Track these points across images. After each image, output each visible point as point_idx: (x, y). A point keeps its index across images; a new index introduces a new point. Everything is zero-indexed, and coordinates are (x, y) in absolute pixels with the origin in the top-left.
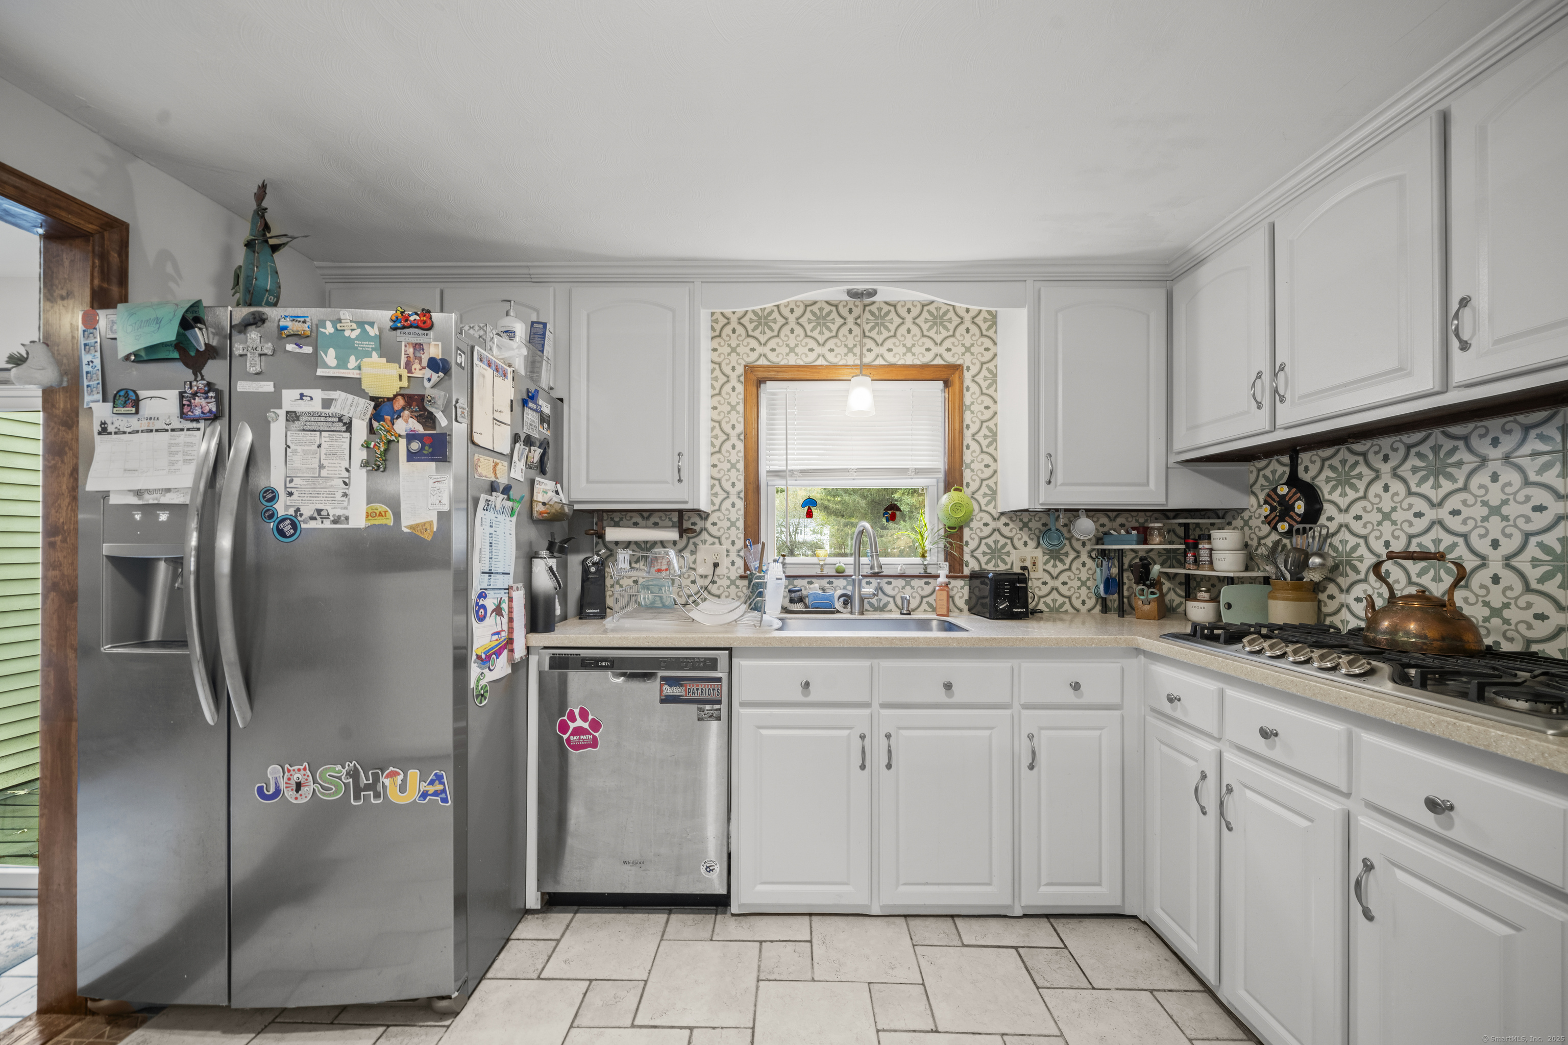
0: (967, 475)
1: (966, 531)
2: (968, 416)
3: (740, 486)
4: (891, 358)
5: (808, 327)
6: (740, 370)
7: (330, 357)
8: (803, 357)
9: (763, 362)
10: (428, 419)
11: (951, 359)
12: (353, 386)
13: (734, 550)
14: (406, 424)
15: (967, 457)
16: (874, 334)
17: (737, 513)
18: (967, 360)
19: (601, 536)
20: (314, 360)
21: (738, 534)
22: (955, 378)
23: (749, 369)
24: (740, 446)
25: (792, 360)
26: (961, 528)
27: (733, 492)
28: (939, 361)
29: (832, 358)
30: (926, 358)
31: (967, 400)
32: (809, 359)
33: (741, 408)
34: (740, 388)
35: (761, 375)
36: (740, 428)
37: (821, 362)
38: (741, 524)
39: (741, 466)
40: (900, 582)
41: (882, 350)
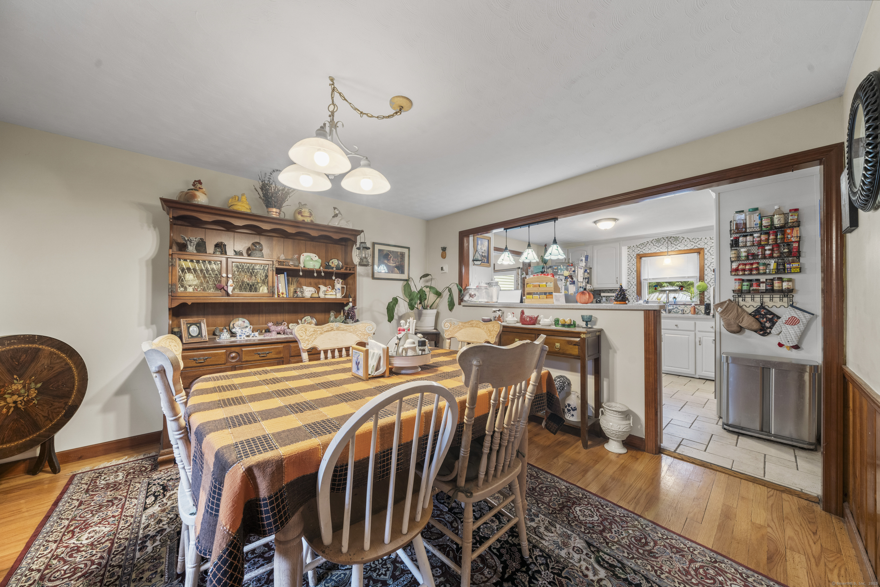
0: (706, 277)
1: (706, 293)
2: (706, 262)
3: (635, 283)
4: (680, 248)
5: (654, 243)
6: (635, 255)
7: (559, 271)
8: (653, 250)
9: (642, 253)
10: (572, 279)
11: (699, 246)
12: (562, 275)
13: (634, 298)
14: (570, 279)
15: (706, 272)
16: (674, 243)
17: (634, 289)
18: (706, 246)
19: (600, 295)
20: (557, 272)
21: (635, 294)
22: (702, 252)
23: (638, 255)
24: (635, 273)
25: (650, 252)
26: (704, 292)
27: (634, 284)
28: (696, 248)
29: (661, 250)
30: (692, 247)
31: (706, 257)
32: (655, 251)
33: (635, 264)
34: (635, 260)
35: (641, 256)
36: (635, 269)
37: (658, 251)
38: (636, 292)
39: (636, 278)
40: (683, 306)
41: (677, 247)
